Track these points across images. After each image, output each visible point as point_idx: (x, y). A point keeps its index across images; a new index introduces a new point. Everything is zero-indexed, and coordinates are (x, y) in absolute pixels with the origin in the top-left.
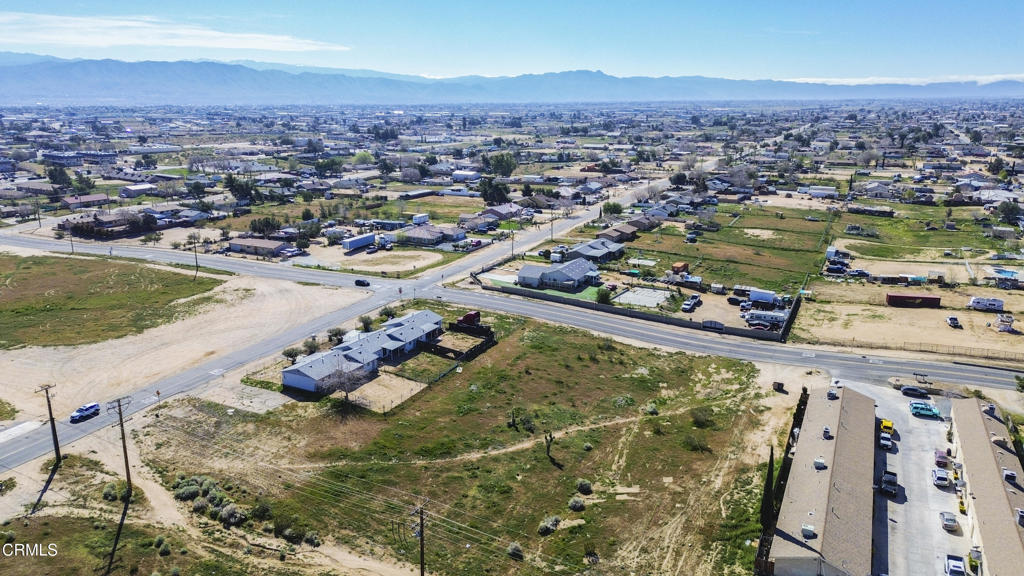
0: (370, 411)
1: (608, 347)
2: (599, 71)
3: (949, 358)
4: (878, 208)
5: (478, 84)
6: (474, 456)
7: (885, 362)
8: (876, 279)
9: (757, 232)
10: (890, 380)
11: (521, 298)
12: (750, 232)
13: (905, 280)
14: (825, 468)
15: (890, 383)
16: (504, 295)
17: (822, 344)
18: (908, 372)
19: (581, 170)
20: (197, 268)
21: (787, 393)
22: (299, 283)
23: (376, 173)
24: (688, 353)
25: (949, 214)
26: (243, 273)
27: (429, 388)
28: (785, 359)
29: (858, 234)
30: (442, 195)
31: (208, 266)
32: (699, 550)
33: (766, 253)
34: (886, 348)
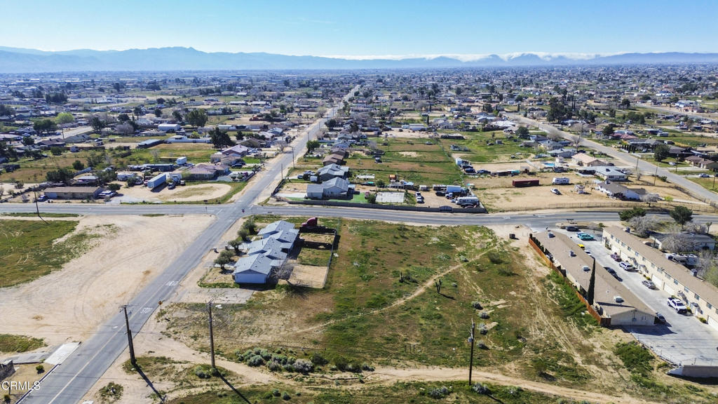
0: (314, 289)
1: (402, 229)
2: (191, 48)
3: (572, 210)
4: (455, 135)
5: (93, 56)
6: (401, 302)
7: (547, 216)
8: (495, 174)
9: (408, 153)
10: (557, 224)
11: (320, 206)
12: (404, 153)
13: (510, 173)
14: (589, 270)
15: (558, 227)
16: (308, 206)
17: (507, 211)
18: (564, 219)
19: (251, 120)
20: (38, 214)
21: (518, 239)
22: (144, 215)
23: (90, 129)
24: (447, 226)
25: (493, 136)
26: (85, 214)
27: (330, 269)
28: (499, 222)
29: (460, 150)
30: (170, 143)
31: (47, 212)
32: (565, 324)
33: (425, 165)
34: (540, 209)
